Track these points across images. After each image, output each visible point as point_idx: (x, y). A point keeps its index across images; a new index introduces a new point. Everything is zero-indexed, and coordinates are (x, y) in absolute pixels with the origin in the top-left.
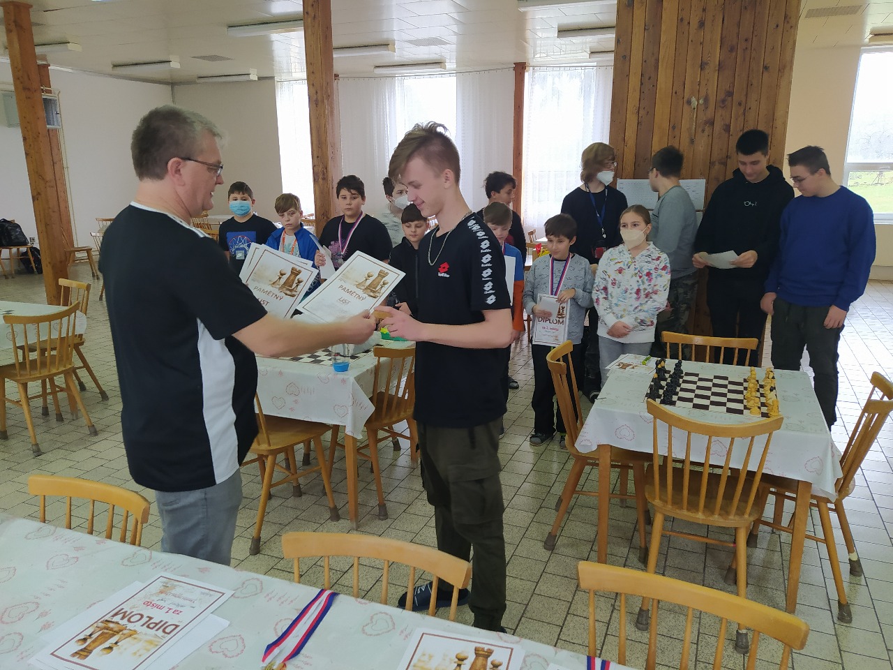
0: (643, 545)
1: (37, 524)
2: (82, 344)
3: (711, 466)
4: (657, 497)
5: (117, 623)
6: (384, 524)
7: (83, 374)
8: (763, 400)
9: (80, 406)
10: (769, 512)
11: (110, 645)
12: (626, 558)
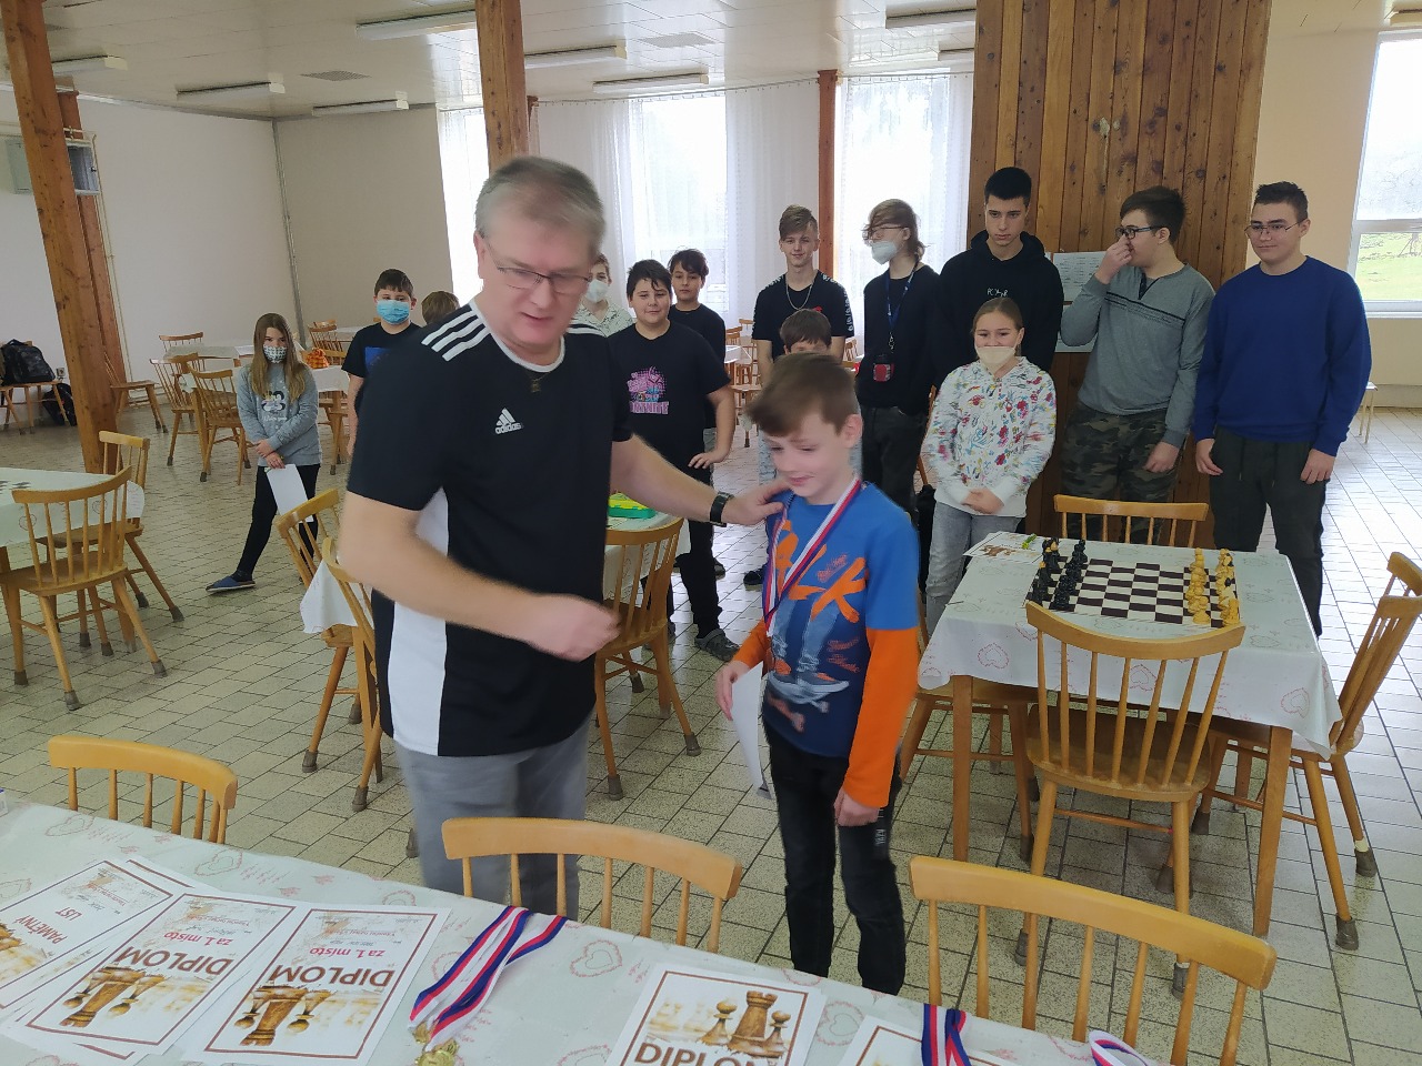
0: (1026, 834)
1: (65, 813)
2: (139, 533)
3: (1130, 706)
4: (1047, 757)
5: (127, 969)
6: (616, 807)
7: (142, 580)
8: (1214, 600)
9: (138, 631)
10: (1227, 776)
11: (124, 1001)
12: (1000, 853)
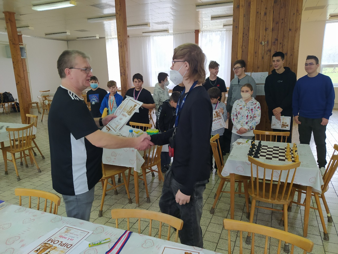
0: (248, 212)
1: (18, 207)
2: (35, 138)
3: (273, 181)
4: (253, 193)
5: (49, 244)
6: (149, 205)
7: (35, 149)
8: (293, 155)
9: (34, 161)
10: (296, 198)
11: (47, 252)
12: (242, 217)
